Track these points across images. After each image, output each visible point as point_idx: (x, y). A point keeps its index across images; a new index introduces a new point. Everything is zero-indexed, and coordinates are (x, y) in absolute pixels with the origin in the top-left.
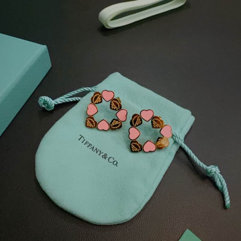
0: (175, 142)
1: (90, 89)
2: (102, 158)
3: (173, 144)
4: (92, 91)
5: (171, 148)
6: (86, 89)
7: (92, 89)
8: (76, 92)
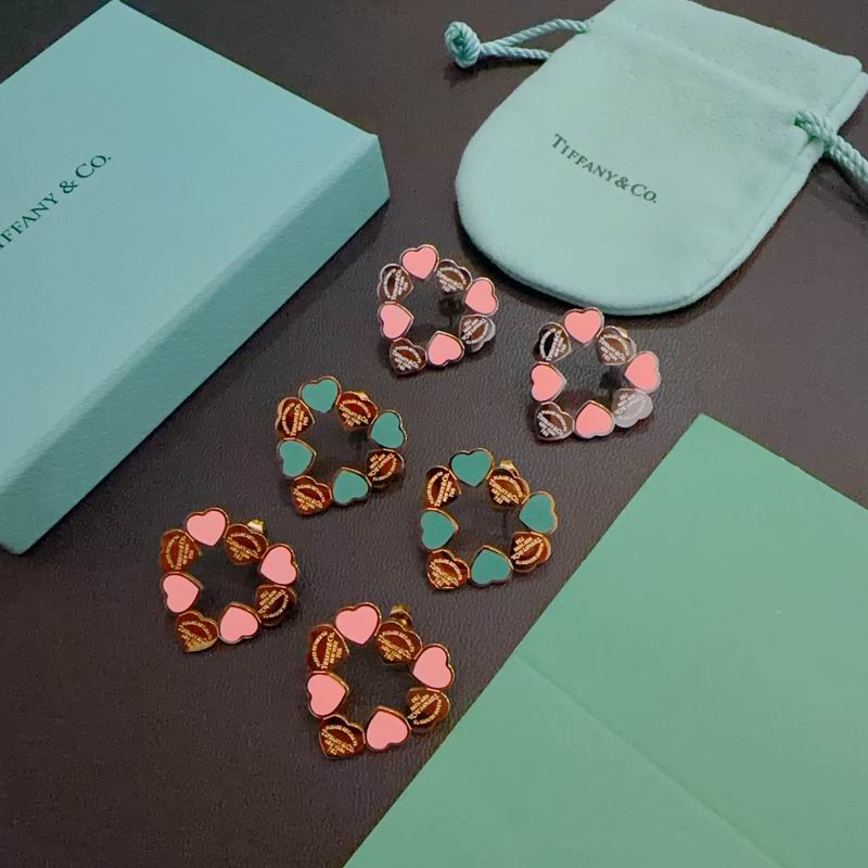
0: (812, 138)
1: (575, 24)
2: (615, 186)
3: (806, 145)
4: (579, 33)
5: (800, 154)
6: (565, 23)
7: (580, 27)
8: (539, 30)
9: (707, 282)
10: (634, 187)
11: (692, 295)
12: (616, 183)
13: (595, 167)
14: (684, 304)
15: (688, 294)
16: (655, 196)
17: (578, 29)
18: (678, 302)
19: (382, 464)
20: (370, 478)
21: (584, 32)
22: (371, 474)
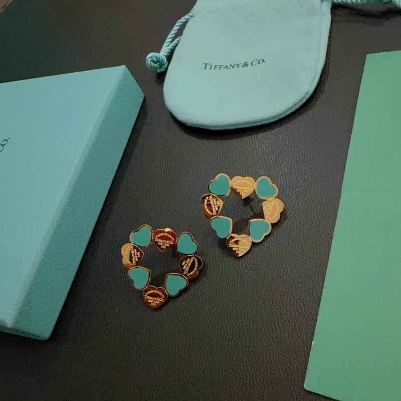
9: (313, 81)
10: (252, 64)
11: (309, 91)
12: (243, 66)
13: (229, 67)
14: (308, 97)
15: (307, 91)
16: (263, 60)
17: (189, 17)
18: (305, 96)
19: (189, 265)
20: (186, 275)
21: (192, 17)
22: (185, 273)
